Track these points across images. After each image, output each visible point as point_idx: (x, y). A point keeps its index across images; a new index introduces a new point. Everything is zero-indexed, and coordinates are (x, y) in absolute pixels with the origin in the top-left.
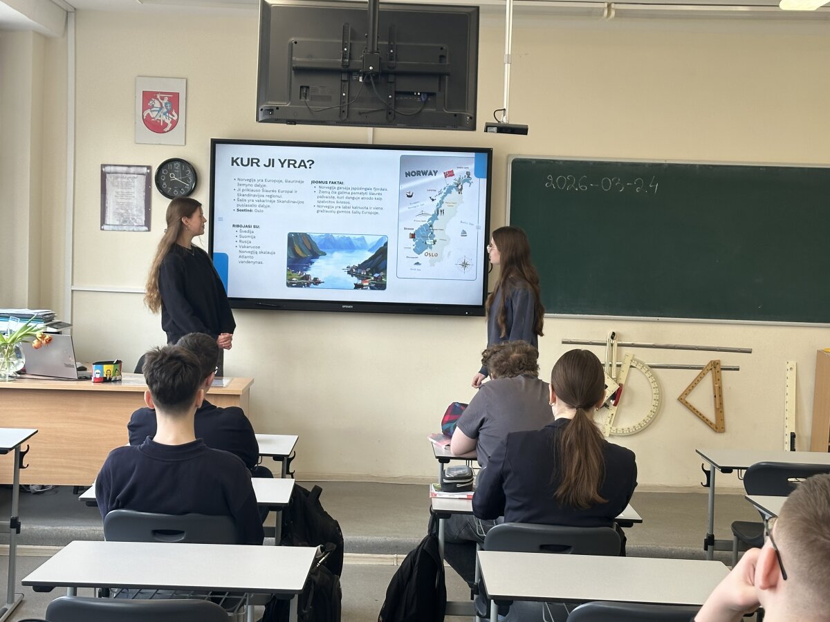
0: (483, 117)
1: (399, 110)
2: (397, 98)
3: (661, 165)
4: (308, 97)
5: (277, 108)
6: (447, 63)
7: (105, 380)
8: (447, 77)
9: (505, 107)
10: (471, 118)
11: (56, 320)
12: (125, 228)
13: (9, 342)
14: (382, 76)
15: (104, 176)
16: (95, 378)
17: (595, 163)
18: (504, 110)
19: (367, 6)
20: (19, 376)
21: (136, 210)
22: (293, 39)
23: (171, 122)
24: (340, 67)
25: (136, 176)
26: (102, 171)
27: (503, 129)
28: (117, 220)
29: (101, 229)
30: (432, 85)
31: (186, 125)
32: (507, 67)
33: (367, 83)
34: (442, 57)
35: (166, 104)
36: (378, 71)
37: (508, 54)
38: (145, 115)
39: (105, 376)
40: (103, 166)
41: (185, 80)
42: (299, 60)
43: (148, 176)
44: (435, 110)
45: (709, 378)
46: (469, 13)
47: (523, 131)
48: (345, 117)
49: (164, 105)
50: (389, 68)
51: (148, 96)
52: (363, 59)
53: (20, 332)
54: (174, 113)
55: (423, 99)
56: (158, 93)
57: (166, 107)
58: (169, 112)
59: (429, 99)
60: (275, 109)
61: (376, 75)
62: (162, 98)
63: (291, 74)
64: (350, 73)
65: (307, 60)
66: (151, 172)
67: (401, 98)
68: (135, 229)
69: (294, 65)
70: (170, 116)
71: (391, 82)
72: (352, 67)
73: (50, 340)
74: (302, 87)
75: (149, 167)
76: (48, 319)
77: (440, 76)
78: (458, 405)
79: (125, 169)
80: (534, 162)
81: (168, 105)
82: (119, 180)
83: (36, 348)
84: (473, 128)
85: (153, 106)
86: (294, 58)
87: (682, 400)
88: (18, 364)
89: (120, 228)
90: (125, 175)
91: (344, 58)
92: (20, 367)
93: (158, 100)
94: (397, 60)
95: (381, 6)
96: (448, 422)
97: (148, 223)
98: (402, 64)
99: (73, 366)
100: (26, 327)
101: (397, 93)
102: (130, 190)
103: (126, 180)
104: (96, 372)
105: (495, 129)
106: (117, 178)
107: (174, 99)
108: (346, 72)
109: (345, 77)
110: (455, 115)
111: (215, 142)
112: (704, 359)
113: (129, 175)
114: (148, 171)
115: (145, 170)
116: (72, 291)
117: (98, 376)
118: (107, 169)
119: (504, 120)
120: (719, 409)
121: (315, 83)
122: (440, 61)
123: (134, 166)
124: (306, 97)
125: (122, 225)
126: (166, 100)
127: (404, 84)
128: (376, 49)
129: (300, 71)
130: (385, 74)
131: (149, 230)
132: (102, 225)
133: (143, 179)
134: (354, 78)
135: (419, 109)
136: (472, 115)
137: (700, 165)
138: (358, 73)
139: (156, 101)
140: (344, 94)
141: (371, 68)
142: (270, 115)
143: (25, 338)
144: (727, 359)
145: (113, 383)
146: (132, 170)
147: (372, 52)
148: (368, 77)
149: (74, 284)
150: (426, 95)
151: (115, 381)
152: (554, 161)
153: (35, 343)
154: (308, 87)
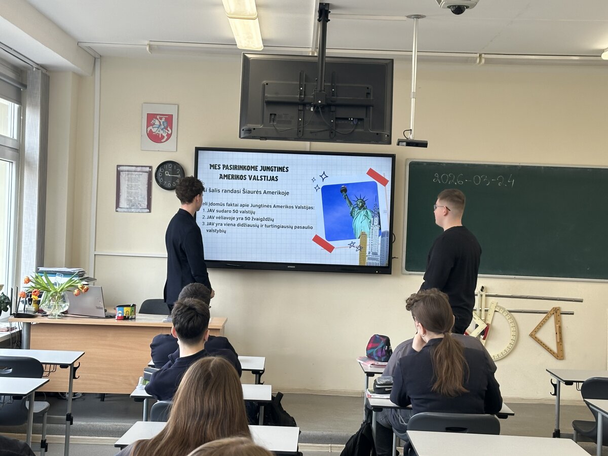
0: (396, 135)
1: (338, 130)
2: (337, 122)
3: (516, 166)
4: (275, 121)
5: (254, 129)
6: (371, 98)
7: (125, 318)
8: (371, 107)
9: (411, 128)
10: (388, 136)
11: (86, 276)
12: (133, 210)
13: (59, 291)
14: (327, 107)
15: (118, 173)
16: (118, 317)
17: (468, 165)
18: (411, 130)
19: (317, 59)
20: (63, 315)
21: (141, 198)
22: (265, 82)
23: (167, 135)
24: (298, 101)
25: (141, 173)
26: (117, 169)
27: (410, 143)
28: (128, 205)
29: (117, 211)
30: (361, 113)
31: (177, 138)
32: (413, 100)
33: (316, 112)
34: (368, 94)
35: (163, 122)
36: (324, 104)
37: (414, 92)
38: (148, 130)
39: (125, 315)
40: (118, 166)
41: (177, 106)
42: (270, 96)
43: (150, 174)
44: (363, 130)
45: (552, 321)
46: (386, 64)
47: (424, 145)
48: (300, 135)
49: (162, 124)
50: (332, 101)
51: (151, 117)
52: (314, 95)
53: (66, 285)
54: (169, 129)
55: (355, 123)
56: (158, 115)
57: (164, 124)
58: (166, 128)
59: (359, 123)
60: (252, 130)
61: (323, 107)
62: (161, 119)
63: (264, 105)
64: (304, 105)
65: (274, 96)
66: (152, 170)
67: (340, 122)
68: (140, 211)
69: (266, 100)
70: (166, 131)
71: (333, 111)
72: (306, 101)
73: (87, 289)
74: (271, 114)
75: (150, 167)
76: (81, 275)
77: (367, 107)
78: (378, 336)
79: (134, 168)
80: (425, 164)
81: (165, 123)
82: (130, 176)
83: (76, 295)
84: (390, 143)
85: (154, 124)
86: (266, 95)
87: (533, 336)
88: (65, 306)
89: (130, 210)
90: (133, 173)
91: (301, 94)
92: (65, 309)
93: (158, 119)
94: (337, 96)
95: (327, 59)
96: (371, 348)
97: (149, 207)
98: (341, 98)
99: (102, 308)
100: (71, 280)
101: (337, 118)
102: (137, 184)
103: (134, 176)
104: (119, 313)
105: (405, 143)
106: (128, 174)
107: (169, 119)
108: (303, 104)
109: (301, 108)
110: (377, 134)
111: (198, 149)
112: (548, 306)
113: (136, 173)
114: (150, 170)
115: (148, 169)
116: (95, 255)
117: (120, 315)
118: (121, 168)
119: (411, 137)
120: (560, 342)
121: (280, 111)
122: (367, 97)
123: (140, 166)
124: (274, 121)
125: (130, 208)
126: (163, 120)
127: (341, 113)
128: (323, 89)
129: (269, 103)
130: (329, 105)
131: (150, 212)
132: (116, 208)
133: (146, 176)
134: (307, 108)
135: (352, 130)
136: (389, 134)
137: (544, 167)
138: (310, 105)
139: (157, 121)
140: (300, 120)
141: (320, 102)
142: (249, 134)
143: (70, 288)
144: (565, 306)
145: (130, 320)
146: (139, 169)
147: (321, 91)
148: (318, 108)
149: (97, 249)
150: (357, 120)
151: (131, 319)
152: (440, 163)
153: (76, 291)
154: (276, 115)
